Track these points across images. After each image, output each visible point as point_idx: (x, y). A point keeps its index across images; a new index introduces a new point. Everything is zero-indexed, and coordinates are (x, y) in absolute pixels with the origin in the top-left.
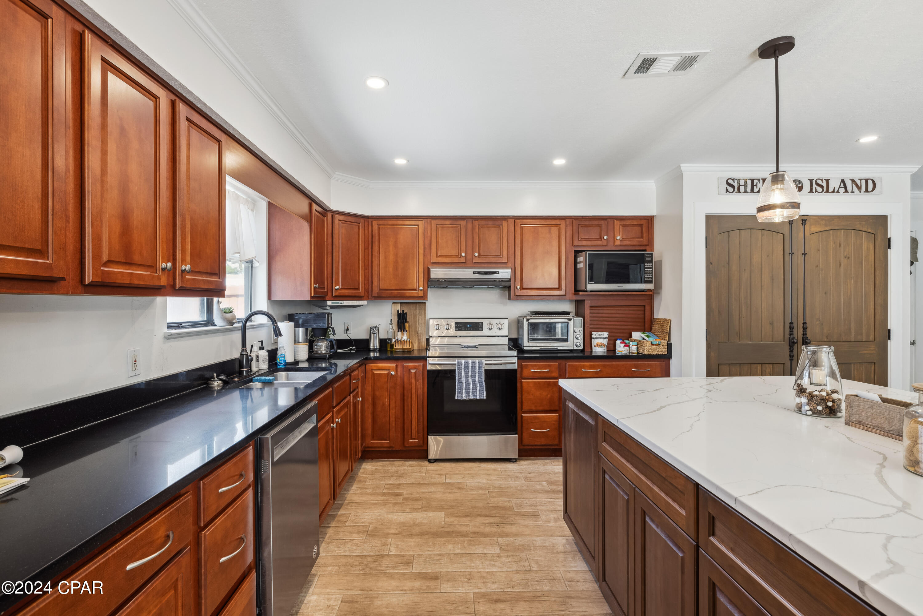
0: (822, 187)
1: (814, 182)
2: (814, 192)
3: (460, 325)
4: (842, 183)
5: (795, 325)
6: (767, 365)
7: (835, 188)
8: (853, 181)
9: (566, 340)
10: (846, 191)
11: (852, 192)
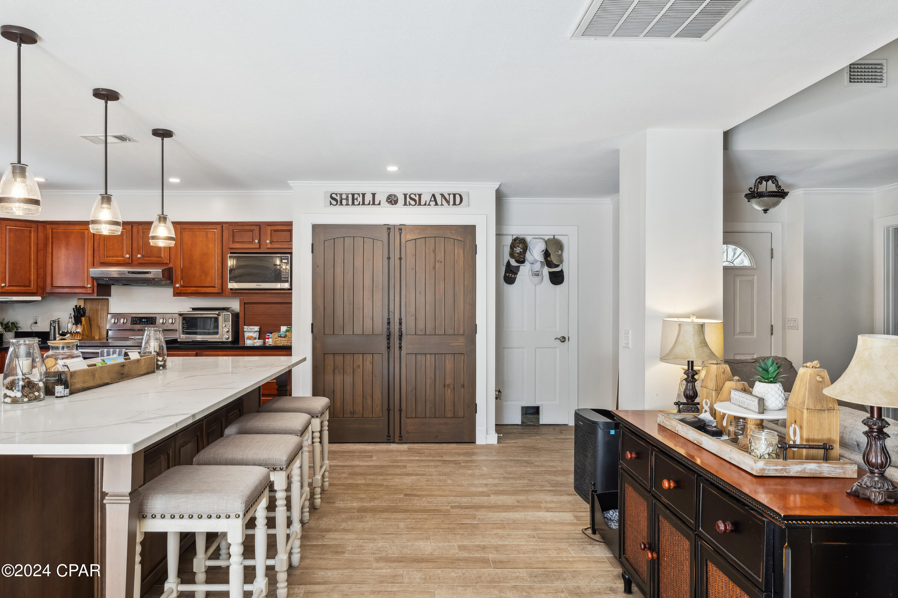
0: (414, 200)
1: (408, 196)
2: (408, 205)
3: (136, 319)
4: (433, 197)
5: (392, 321)
6: (368, 355)
7: (426, 201)
8: (442, 195)
9: (217, 333)
10: (436, 204)
11: (442, 205)
